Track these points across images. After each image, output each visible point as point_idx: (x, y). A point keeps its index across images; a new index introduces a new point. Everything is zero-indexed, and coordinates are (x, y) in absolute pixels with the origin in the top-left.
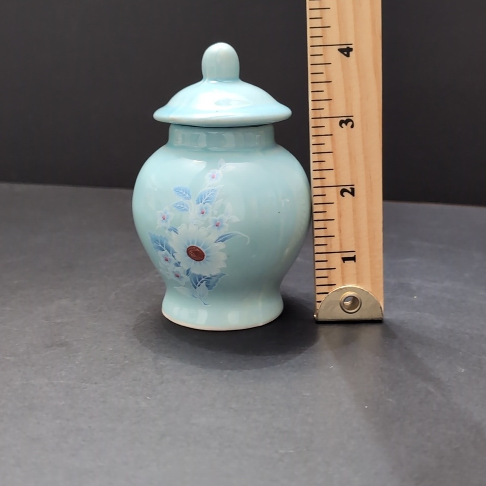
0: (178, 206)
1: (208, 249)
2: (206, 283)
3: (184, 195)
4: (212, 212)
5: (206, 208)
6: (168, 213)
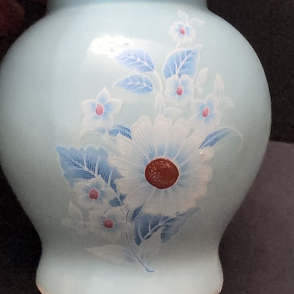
0: (131, 83)
1: (187, 161)
2: (163, 230)
3: (140, 63)
4: (196, 91)
5: (184, 83)
6: (110, 100)
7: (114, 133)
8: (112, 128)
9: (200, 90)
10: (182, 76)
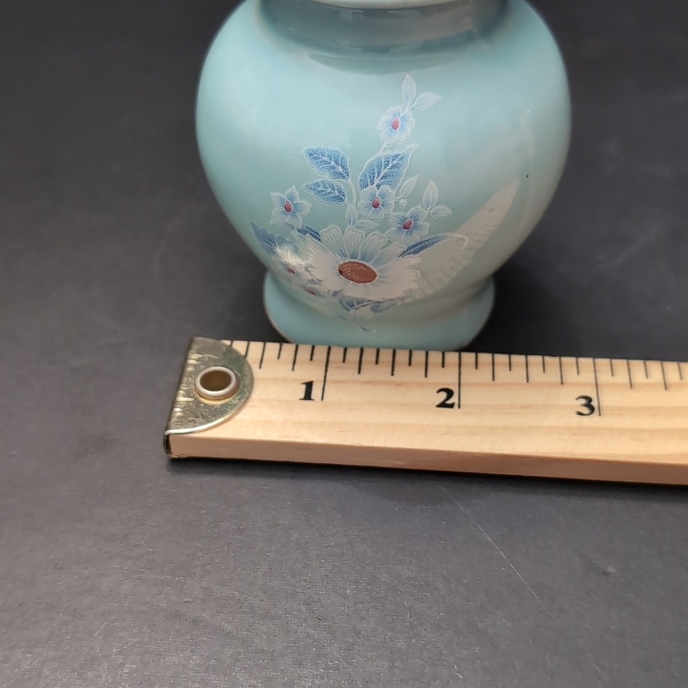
0: (321, 189)
2: (372, 307)
4: (397, 203)
5: (382, 196)
6: (298, 201)
7: (303, 231)
8: (300, 227)
9: (403, 202)
10: (381, 187)
